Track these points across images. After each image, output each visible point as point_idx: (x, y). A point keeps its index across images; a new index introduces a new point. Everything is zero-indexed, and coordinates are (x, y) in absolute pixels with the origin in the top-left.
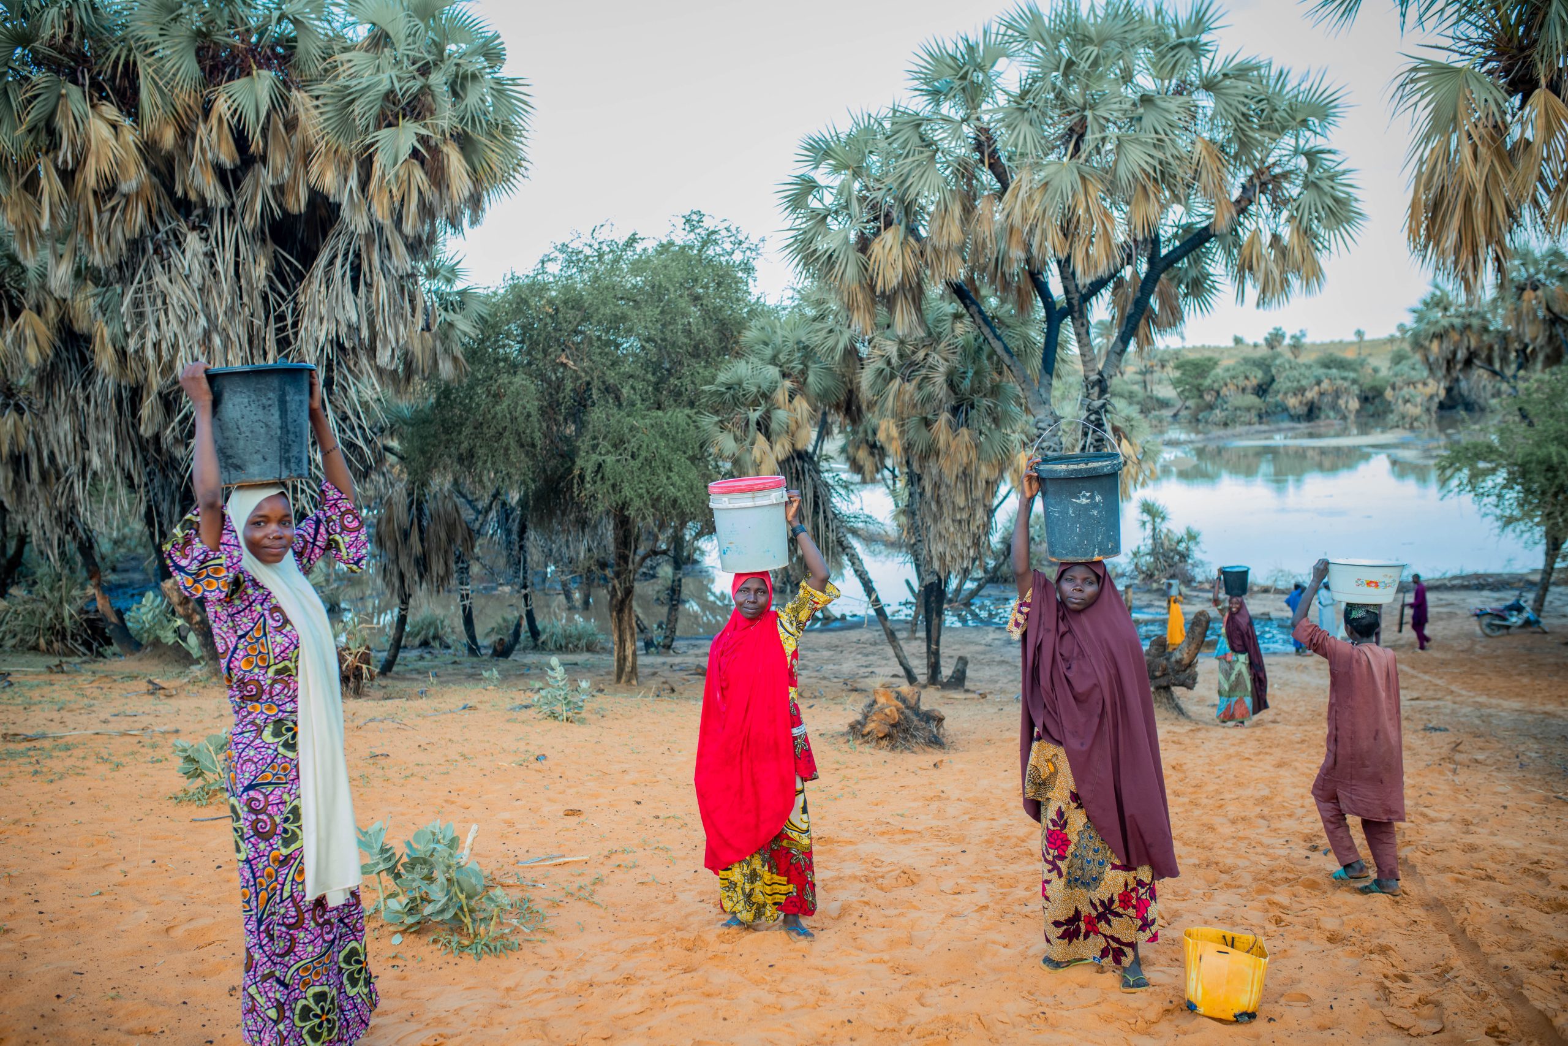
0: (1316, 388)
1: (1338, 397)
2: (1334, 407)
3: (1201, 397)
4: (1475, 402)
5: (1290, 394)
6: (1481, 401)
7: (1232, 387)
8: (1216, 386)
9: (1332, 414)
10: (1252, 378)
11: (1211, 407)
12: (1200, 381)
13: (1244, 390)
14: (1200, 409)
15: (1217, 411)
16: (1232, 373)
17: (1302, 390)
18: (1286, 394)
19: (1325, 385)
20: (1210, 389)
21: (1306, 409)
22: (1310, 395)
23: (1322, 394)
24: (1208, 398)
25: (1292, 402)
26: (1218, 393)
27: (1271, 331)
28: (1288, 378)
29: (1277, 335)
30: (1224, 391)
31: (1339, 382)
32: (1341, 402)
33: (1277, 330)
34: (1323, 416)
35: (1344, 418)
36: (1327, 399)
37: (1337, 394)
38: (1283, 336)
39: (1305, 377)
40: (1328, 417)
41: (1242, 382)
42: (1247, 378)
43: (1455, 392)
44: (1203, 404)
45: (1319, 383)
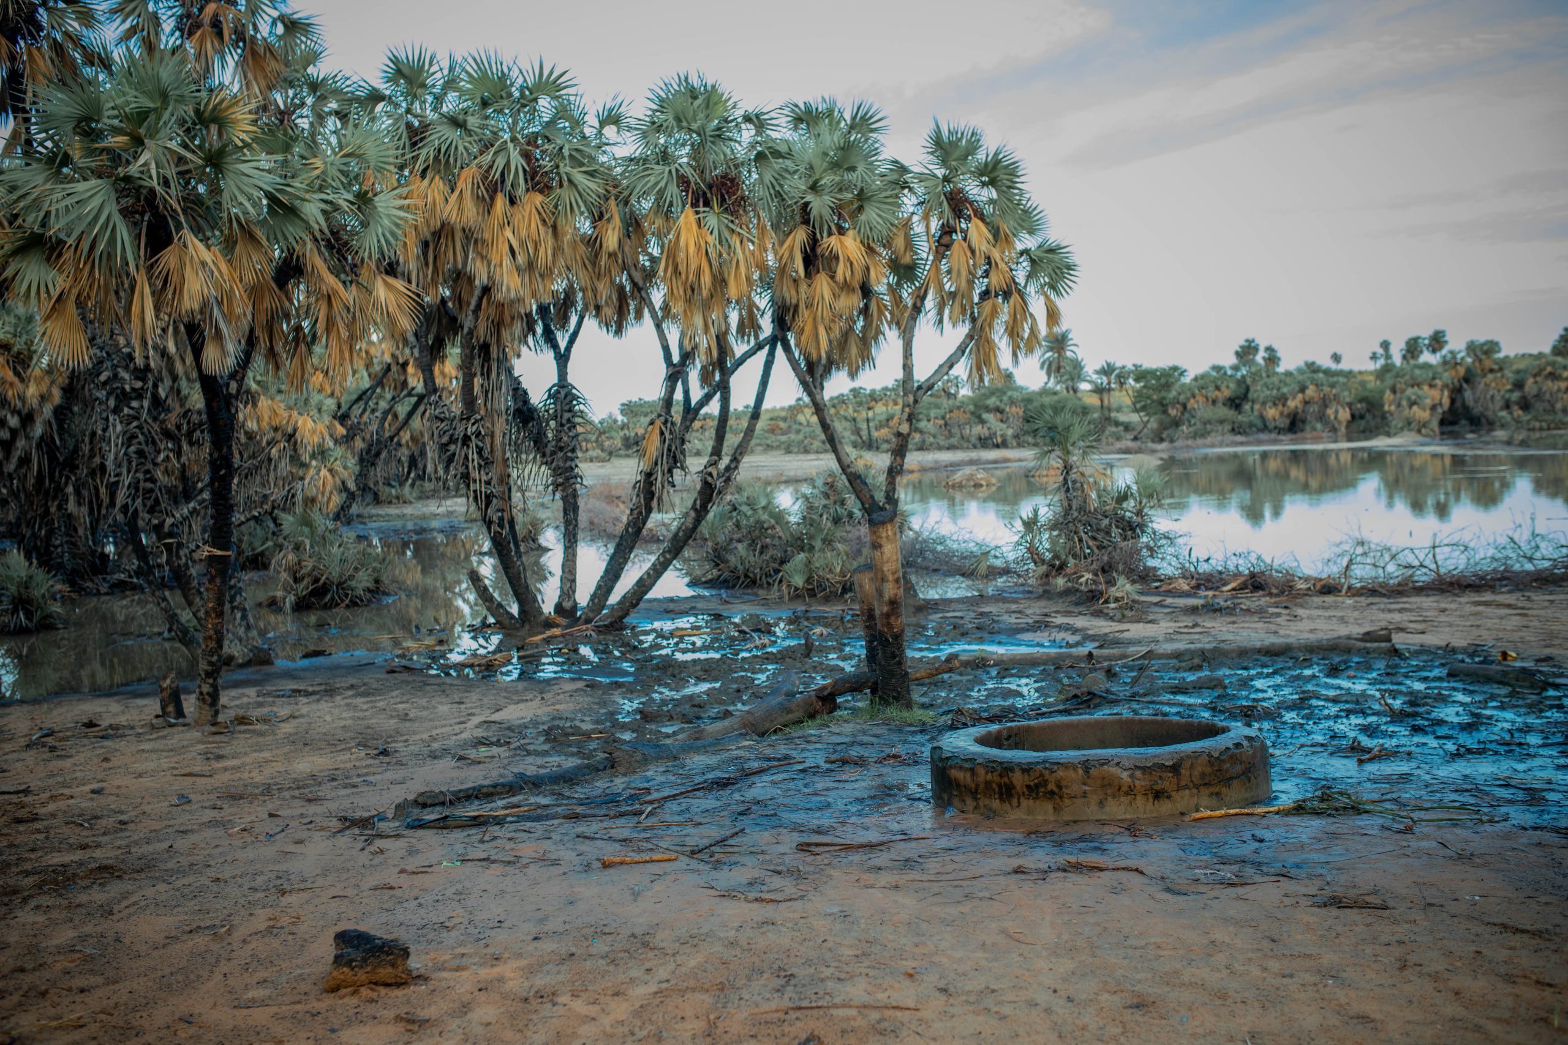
0: (1300, 396)
1: (1326, 407)
2: (1322, 417)
3: (1165, 412)
4: (1482, 414)
5: (1269, 404)
6: (1489, 414)
7: (1201, 399)
8: (1182, 398)
9: (1319, 426)
10: (1223, 388)
11: (1176, 424)
12: (1163, 394)
13: (1214, 402)
14: (1163, 427)
15: (1184, 428)
16: (1201, 382)
17: (1283, 399)
18: (1264, 403)
19: (1311, 392)
20: (1175, 402)
21: (1287, 421)
22: (1292, 404)
23: (1306, 403)
24: (1173, 412)
25: (1271, 413)
26: (1184, 406)
27: (1243, 343)
28: (1266, 385)
29: (1249, 347)
30: (1192, 404)
31: (1326, 389)
32: (1330, 412)
33: (1250, 342)
34: (1308, 428)
35: (1334, 430)
36: (1313, 408)
37: (1325, 403)
38: (1256, 349)
39: (1286, 384)
40: (1314, 429)
41: (1212, 394)
42: (1218, 388)
43: (1458, 404)
44: (1167, 420)
45: (1303, 389)
